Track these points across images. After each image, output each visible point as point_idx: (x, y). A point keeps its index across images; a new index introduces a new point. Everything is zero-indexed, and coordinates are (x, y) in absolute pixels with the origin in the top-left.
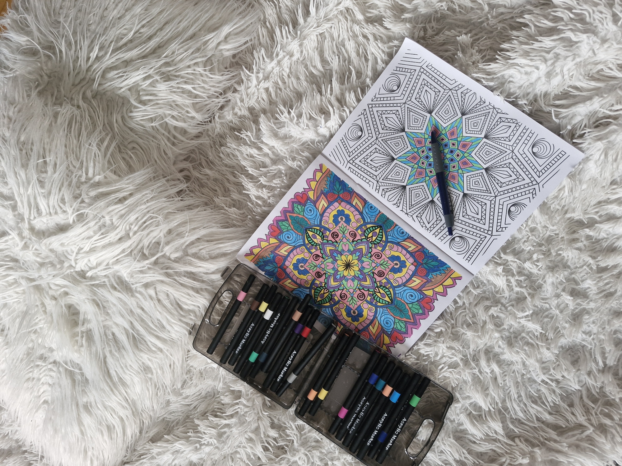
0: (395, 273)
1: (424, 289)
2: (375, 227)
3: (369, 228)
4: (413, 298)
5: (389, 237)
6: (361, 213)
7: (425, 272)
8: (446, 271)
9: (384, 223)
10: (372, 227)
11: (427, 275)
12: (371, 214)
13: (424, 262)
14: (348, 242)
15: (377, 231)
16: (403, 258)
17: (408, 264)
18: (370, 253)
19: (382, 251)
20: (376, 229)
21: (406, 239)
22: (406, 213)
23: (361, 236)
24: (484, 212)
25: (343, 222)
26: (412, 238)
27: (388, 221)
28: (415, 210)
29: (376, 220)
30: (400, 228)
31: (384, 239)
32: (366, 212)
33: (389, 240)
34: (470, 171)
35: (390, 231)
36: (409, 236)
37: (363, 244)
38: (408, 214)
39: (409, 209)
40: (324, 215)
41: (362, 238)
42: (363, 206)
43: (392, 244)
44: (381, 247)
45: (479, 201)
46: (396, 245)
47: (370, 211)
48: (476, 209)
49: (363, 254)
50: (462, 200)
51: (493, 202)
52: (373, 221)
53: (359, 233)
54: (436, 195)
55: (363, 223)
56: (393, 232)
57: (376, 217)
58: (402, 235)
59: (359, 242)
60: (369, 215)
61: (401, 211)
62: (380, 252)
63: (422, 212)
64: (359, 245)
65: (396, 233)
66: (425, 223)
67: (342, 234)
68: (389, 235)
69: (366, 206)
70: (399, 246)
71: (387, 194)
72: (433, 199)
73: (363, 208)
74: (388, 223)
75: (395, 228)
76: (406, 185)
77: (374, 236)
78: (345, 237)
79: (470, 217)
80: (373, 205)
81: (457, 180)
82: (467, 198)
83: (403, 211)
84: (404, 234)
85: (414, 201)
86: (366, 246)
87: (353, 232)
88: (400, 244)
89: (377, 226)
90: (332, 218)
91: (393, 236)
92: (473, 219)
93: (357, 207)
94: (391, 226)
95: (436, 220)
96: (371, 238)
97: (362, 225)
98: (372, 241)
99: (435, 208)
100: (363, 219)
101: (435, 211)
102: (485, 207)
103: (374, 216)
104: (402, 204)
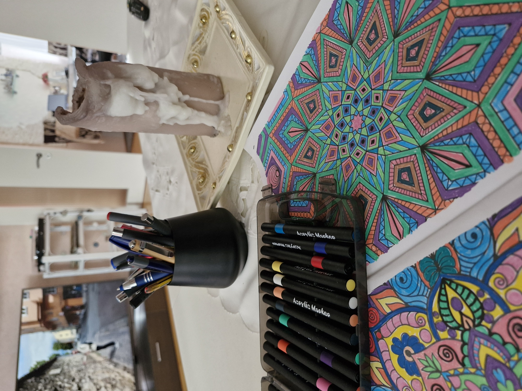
2: (440, 294)
3: (440, 309)
5: (474, 274)
6: (408, 308)
9: (439, 270)
10: (439, 300)
12: (413, 286)
14: (463, 378)
15: (451, 294)
18: (505, 343)
19: (507, 310)
20: (446, 295)
21: (492, 234)
22: (433, 211)
23: (453, 337)
24: (477, 29)
25: (416, 357)
26: (494, 216)
27: (438, 257)
28: (431, 190)
29: (427, 283)
30: (461, 238)
31: (475, 289)
32: (408, 296)
33: (481, 278)
34: (391, 67)
35: (461, 265)
36: (487, 223)
37: (476, 345)
38: (437, 207)
39: (427, 201)
40: (395, 381)
41: (459, 337)
42: (395, 295)
43: (494, 274)
44: (493, 305)
45: (450, 44)
46: (500, 267)
47: (409, 287)
48: (465, 49)
49: (504, 365)
50: (437, 83)
51: (459, 12)
52: (427, 292)
53: (447, 339)
54: (414, 138)
55: (426, 314)
56: (464, 259)
57: (422, 280)
58: (480, 240)
59: (469, 352)
60: (415, 293)
61: (426, 220)
62: (509, 316)
63: (440, 175)
64: (476, 358)
65: (469, 252)
66: (467, 174)
67: (440, 377)
68: (469, 270)
69: (397, 290)
70: (505, 258)
71: (388, 235)
72: (419, 146)
73: (398, 297)
74: (443, 260)
75: (458, 251)
76: (383, 194)
77: (462, 307)
78: (448, 374)
79: (482, 63)
80: (399, 274)
81: (399, 92)
82: (435, 71)
83: (429, 216)
84: (479, 235)
85: (414, 186)
86: (482, 341)
87: (442, 349)
88: (499, 254)
89: (441, 289)
90: (403, 372)
91: (475, 264)
92: (487, 57)
93: (394, 308)
94: (451, 256)
95: (468, 146)
96: (465, 319)
97: (431, 322)
98: (474, 321)
99: (439, 145)
100: (418, 309)
101: (445, 145)
102: (466, 29)
103: (419, 285)
104: (413, 213)
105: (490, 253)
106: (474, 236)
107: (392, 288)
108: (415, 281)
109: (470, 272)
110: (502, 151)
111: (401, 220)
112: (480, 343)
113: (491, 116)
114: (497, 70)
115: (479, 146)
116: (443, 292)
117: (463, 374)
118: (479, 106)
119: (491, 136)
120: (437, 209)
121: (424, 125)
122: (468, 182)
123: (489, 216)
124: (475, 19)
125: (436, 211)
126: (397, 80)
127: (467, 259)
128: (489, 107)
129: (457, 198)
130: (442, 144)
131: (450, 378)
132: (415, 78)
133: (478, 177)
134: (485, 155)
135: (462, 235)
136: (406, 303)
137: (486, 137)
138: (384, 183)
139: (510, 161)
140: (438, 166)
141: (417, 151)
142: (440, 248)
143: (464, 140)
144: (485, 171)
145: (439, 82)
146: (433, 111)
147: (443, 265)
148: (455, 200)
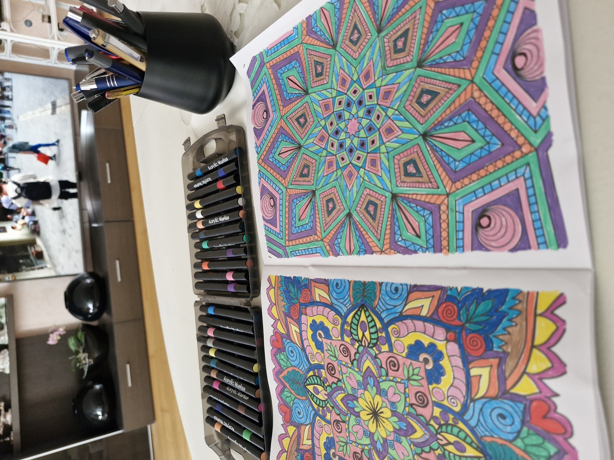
0: (438, 381)
1: (509, 383)
2: (356, 313)
3: (352, 322)
4: (508, 421)
5: (383, 315)
6: (331, 307)
7: (480, 340)
8: (519, 307)
9: (364, 296)
10: (354, 317)
11: (489, 346)
12: (342, 295)
13: (463, 318)
14: (350, 370)
15: (363, 318)
16: (426, 341)
17: (441, 346)
18: (381, 367)
19: (391, 350)
20: (360, 316)
21: (407, 297)
22: (380, 250)
23: (353, 345)
24: (481, 125)
25: (325, 341)
26: (415, 286)
27: (367, 287)
28: (385, 235)
29: (352, 300)
30: (388, 285)
31: (379, 325)
32: (336, 299)
33: (386, 321)
34: (402, 96)
35: (378, 304)
36: (409, 287)
37: (365, 357)
38: (384, 250)
39: (379, 240)
40: (305, 347)
41: (356, 346)
42: (328, 293)
43: (394, 324)
44: (385, 342)
45: (454, 120)
46: (400, 322)
47: (340, 293)
48: (463, 136)
49: (376, 378)
50: (429, 149)
51: (476, 94)
52: (349, 306)
53: (348, 343)
54: (391, 182)
55: (342, 319)
56: (382, 300)
57: (349, 295)
58: (399, 295)
59: (358, 359)
60: (342, 301)
61: (372, 254)
62: (391, 354)
63: (396, 228)
64: (362, 364)
65: (387, 298)
66: (414, 241)
67: (335, 361)
68: (382, 311)
69: (331, 289)
70: (406, 319)
71: (342, 245)
72: (391, 193)
73: (329, 295)
74: (369, 292)
75: (382, 292)
76: (350, 210)
77: (366, 331)
78: (341, 362)
79: (467, 160)
80: (337, 280)
81: (397, 129)
82: (432, 136)
83: (376, 252)
84: (400, 292)
85: (375, 222)
86: (369, 357)
87: (343, 346)
88: (404, 314)
89: (359, 310)
90: (313, 344)
91: (387, 309)
92: (474, 158)
93: (323, 301)
94: (376, 293)
95: (425, 221)
96: (364, 339)
97: (342, 327)
98: (369, 344)
99: (406, 204)
100: (338, 313)
101: (410, 207)
102: (473, 117)
103: (346, 297)
104: (365, 242)
105: (399, 309)
106: (397, 289)
107: (328, 286)
108: (345, 292)
109: (381, 313)
110: (444, 243)
111: (355, 241)
112: (367, 358)
113: (452, 210)
114: (474, 177)
115: (432, 227)
116: (359, 313)
117: (350, 368)
118: (448, 195)
119: (444, 225)
120: (384, 251)
121: (403, 177)
122: (412, 248)
123: (413, 284)
124: (484, 114)
125: (382, 252)
126: (401, 115)
127: (384, 302)
128: (454, 203)
129: (400, 253)
130: (408, 204)
131: (342, 365)
132: (415, 126)
133: (421, 250)
134: (433, 237)
135: (390, 283)
136: (332, 303)
137: (440, 224)
138: (354, 202)
139: (446, 254)
140: (397, 220)
141: (389, 195)
142: (372, 282)
143: (425, 214)
144: (427, 249)
145: (431, 149)
146: (414, 171)
147: (368, 295)
148: (398, 254)
